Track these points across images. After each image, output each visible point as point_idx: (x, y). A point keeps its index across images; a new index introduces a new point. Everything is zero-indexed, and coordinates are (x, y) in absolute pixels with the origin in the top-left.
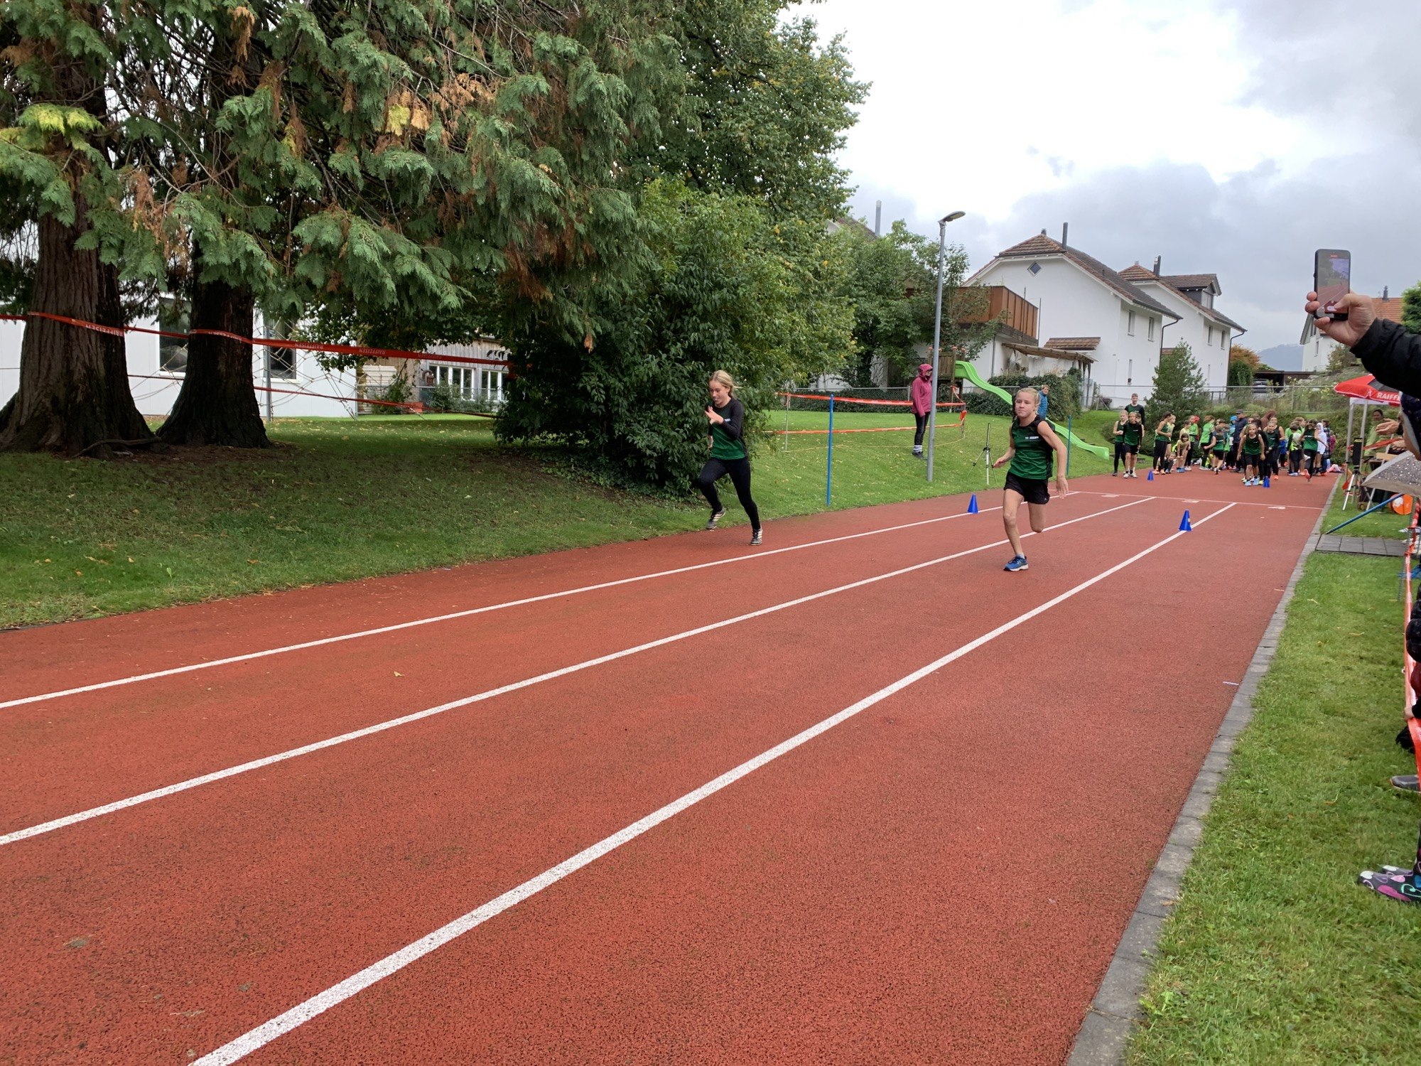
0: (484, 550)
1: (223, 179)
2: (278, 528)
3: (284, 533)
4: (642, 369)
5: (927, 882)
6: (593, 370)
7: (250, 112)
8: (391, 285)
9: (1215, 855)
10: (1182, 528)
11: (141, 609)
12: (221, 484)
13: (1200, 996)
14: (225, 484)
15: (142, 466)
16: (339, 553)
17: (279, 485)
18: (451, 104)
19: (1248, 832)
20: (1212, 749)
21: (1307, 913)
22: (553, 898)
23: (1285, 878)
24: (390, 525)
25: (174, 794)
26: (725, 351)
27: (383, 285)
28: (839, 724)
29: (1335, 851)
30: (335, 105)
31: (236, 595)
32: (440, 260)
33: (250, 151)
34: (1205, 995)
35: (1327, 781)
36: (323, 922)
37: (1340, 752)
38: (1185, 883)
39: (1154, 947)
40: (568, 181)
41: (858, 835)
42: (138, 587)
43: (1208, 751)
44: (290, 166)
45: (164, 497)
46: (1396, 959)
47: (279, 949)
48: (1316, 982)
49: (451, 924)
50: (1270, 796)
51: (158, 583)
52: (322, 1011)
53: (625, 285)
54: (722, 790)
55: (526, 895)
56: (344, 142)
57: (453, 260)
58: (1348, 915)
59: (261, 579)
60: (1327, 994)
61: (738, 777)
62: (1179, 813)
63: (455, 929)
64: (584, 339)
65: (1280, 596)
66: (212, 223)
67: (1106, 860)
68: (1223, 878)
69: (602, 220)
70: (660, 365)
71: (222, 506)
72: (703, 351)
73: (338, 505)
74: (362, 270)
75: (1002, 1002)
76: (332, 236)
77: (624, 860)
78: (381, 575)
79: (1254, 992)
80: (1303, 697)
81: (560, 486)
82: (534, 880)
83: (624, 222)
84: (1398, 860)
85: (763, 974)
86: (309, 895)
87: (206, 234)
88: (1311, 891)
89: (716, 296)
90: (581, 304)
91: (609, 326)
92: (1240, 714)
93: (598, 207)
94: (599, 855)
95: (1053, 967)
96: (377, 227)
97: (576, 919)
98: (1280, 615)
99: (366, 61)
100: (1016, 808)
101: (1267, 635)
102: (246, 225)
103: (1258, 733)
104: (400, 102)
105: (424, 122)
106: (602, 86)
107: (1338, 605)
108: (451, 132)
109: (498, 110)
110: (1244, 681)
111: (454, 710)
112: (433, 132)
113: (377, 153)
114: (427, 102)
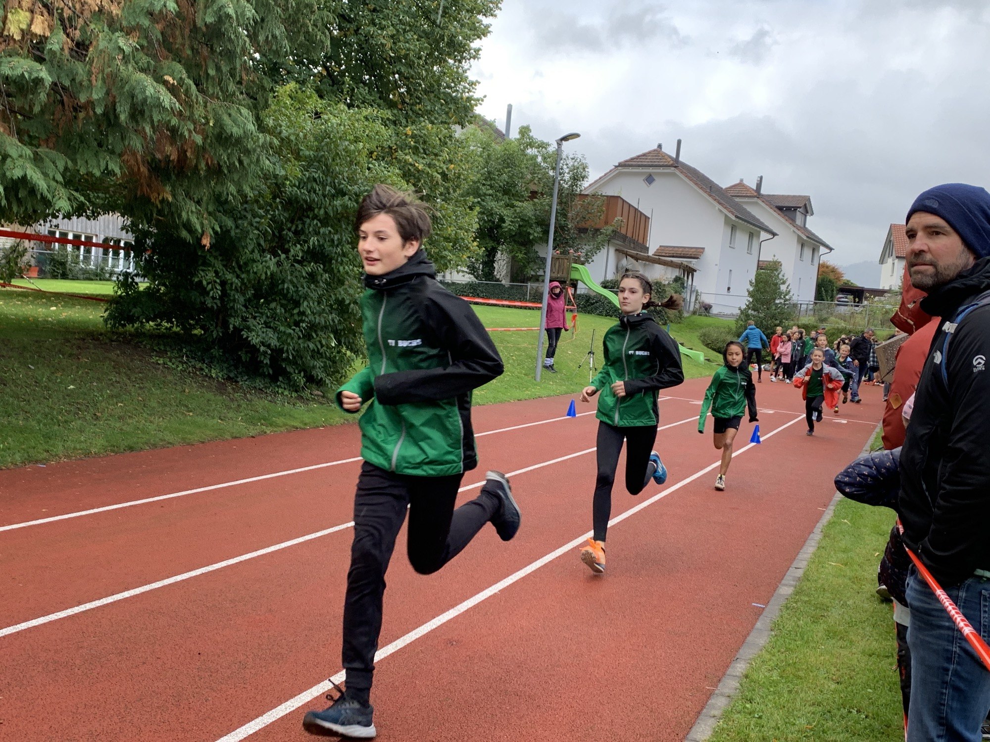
0: (83, 445)
4: (260, 267)
6: (209, 265)
10: (752, 441)
18: (74, 13)
20: (728, 672)
26: (344, 255)
28: (405, 647)
32: (54, 163)
35: (814, 704)
37: (831, 676)
43: (724, 674)
50: (763, 721)
53: (247, 189)
54: (282, 718)
57: (66, 163)
61: (300, 704)
64: (202, 235)
65: (821, 515)
69: (222, 134)
70: (279, 264)
72: (323, 254)
80: (815, 621)
81: (170, 378)
83: (245, 136)
89: (338, 203)
90: (198, 203)
91: (230, 223)
92: (759, 638)
93: (218, 120)
98: (817, 536)
101: (800, 556)
103: (769, 656)
104: (20, 7)
105: (44, 29)
106: (231, 11)
107: (866, 526)
108: (73, 41)
109: (124, 23)
110: (771, 603)
111: (29, 630)
112: (54, 40)
114: (49, 8)
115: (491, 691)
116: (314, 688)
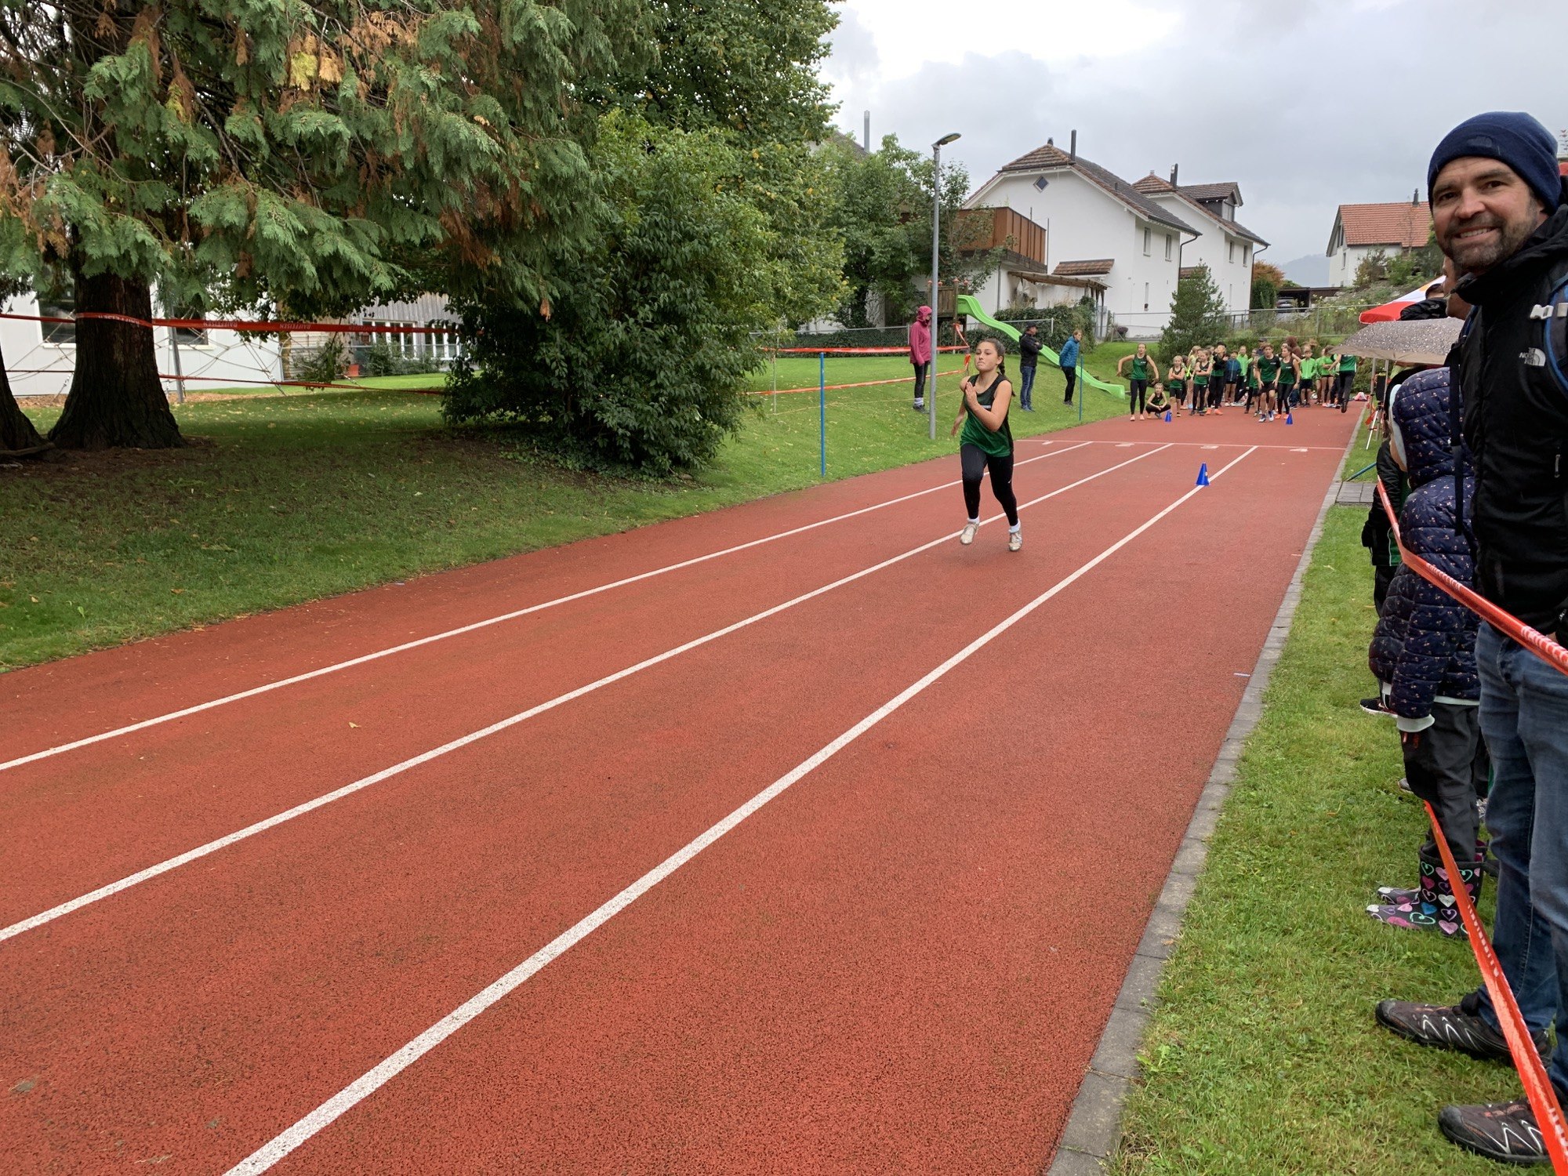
0: (441, 557)
1: (99, 148)
2: (203, 547)
3: (211, 553)
4: (607, 336)
5: (927, 936)
6: (551, 339)
7: (123, 76)
8: (310, 269)
9: (1217, 884)
10: (1199, 483)
11: (53, 658)
12: (131, 498)
13: (1196, 1046)
14: (136, 497)
15: (35, 482)
16: (275, 573)
17: (199, 495)
18: (365, 49)
19: (1251, 853)
20: (1220, 756)
21: (1304, 942)
22: (538, 989)
23: (1284, 904)
24: (332, 535)
25: (114, 895)
26: (700, 311)
27: (302, 269)
28: (836, 754)
29: (1334, 869)
30: (226, 55)
31: (163, 633)
32: (367, 233)
33: (133, 121)
34: (1201, 1045)
35: (1332, 786)
36: (292, 1039)
37: (1346, 751)
38: (1188, 918)
39: (1154, 995)
40: (509, 133)
41: (856, 887)
42: (46, 632)
43: (1216, 759)
44: (180, 138)
45: (65, 519)
46: (1388, 989)
47: (247, 1075)
48: (1310, 1021)
49: (431, 1030)
50: (1276, 810)
51: (70, 626)
52: (299, 1144)
53: (583, 241)
54: (714, 843)
55: (509, 988)
56: (241, 100)
57: (380, 232)
58: (1345, 942)
59: (190, 611)
60: (1318, 1034)
61: (731, 827)
62: (1183, 836)
63: (436, 1035)
64: (540, 304)
65: (1297, 562)
66: (92, 210)
67: (1109, 897)
68: (1224, 909)
69: (551, 175)
70: (627, 330)
71: (135, 525)
72: (676, 313)
73: (270, 515)
74: (275, 253)
75: (1002, 1070)
76: (236, 215)
77: (612, 937)
78: (325, 595)
79: (1248, 1037)
80: (1314, 687)
81: (523, 474)
82: (516, 969)
83: (576, 176)
84: (1395, 875)
85: (760, 1059)
86: (275, 1007)
87: (87, 223)
88: (1309, 918)
89: (686, 249)
90: (532, 265)
91: (568, 288)
92: (1250, 714)
93: (544, 160)
94: (586, 934)
95: (1053, 1026)
96: (289, 200)
97: (563, 1012)
98: (1296, 587)
100: (1018, 842)
101: (1281, 613)
102: (133, 204)
103: (1267, 734)
104: (304, 50)
105: (334, 74)
106: (542, 23)
107: (1354, 571)
108: (368, 84)
109: (423, 55)
110: (1256, 670)
111: (419, 766)
112: (347, 85)
113: (282, 113)
114: (336, 48)
115: (944, 798)
116: (744, 807)
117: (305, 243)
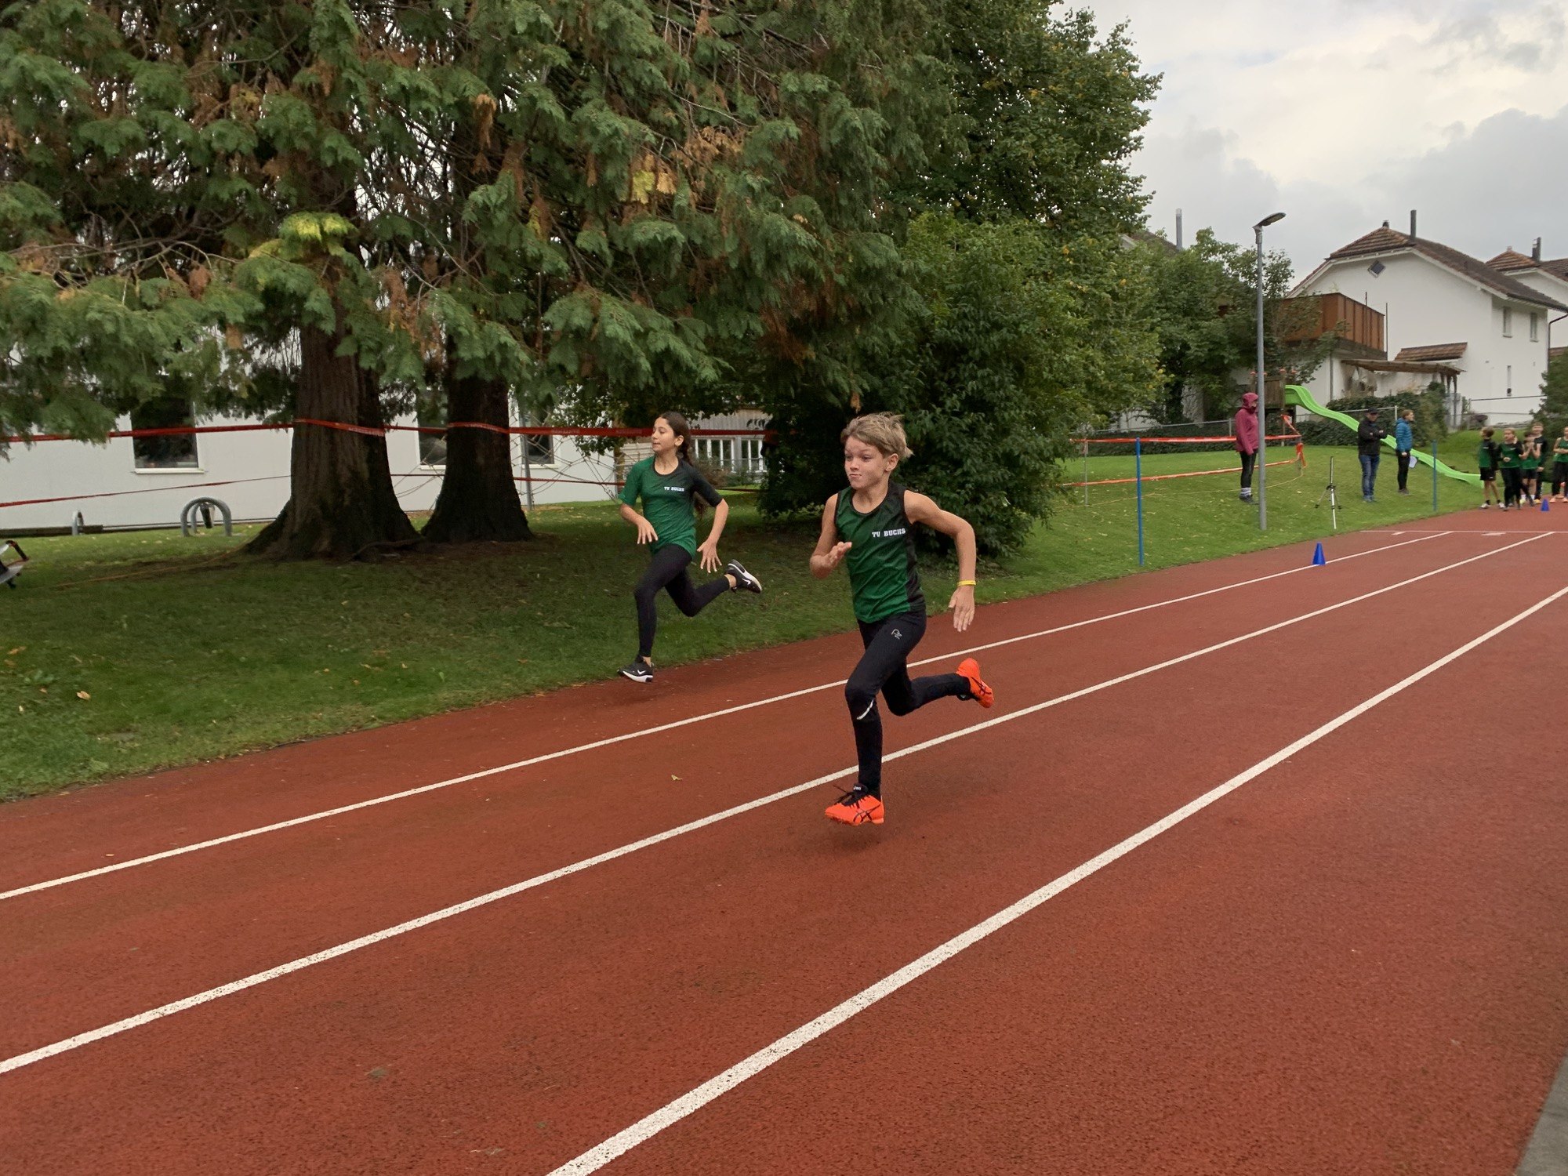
0: (756, 637)
1: (472, 267)
2: (546, 624)
3: (552, 629)
7: (494, 201)
8: (645, 365)
11: (417, 716)
12: (487, 582)
14: (490, 581)
15: (409, 568)
17: (544, 579)
18: (696, 162)
22: (857, 1031)
25: (460, 913)
26: (1008, 399)
27: (638, 365)
30: (577, 177)
31: (509, 697)
32: (694, 331)
33: (498, 239)
36: (615, 1055)
40: (825, 230)
41: (1204, 959)
42: (412, 694)
44: (536, 250)
45: (432, 599)
47: (573, 1083)
49: (748, 1060)
51: (432, 689)
52: (621, 1153)
53: (893, 336)
54: (1039, 907)
55: (827, 1027)
56: (590, 217)
57: (707, 329)
59: (534, 679)
61: (1057, 892)
63: (754, 1065)
64: (850, 398)
66: (464, 317)
69: (864, 268)
70: (934, 420)
71: (489, 605)
72: (984, 400)
73: (604, 597)
74: (615, 351)
76: (583, 319)
77: (932, 988)
82: (834, 1010)
83: (888, 266)
86: (600, 1025)
87: (461, 329)
89: (995, 338)
90: (845, 360)
91: (877, 382)
93: (857, 254)
94: (906, 982)
95: (1462, 1126)
96: (626, 302)
97: (883, 1055)
99: (608, 131)
100: (1399, 926)
102: (497, 314)
104: (643, 168)
105: (669, 186)
106: (858, 123)
108: (698, 193)
109: (748, 164)
112: (680, 195)
113: (624, 226)
114: (671, 163)
116: (1070, 874)
117: (641, 341)
